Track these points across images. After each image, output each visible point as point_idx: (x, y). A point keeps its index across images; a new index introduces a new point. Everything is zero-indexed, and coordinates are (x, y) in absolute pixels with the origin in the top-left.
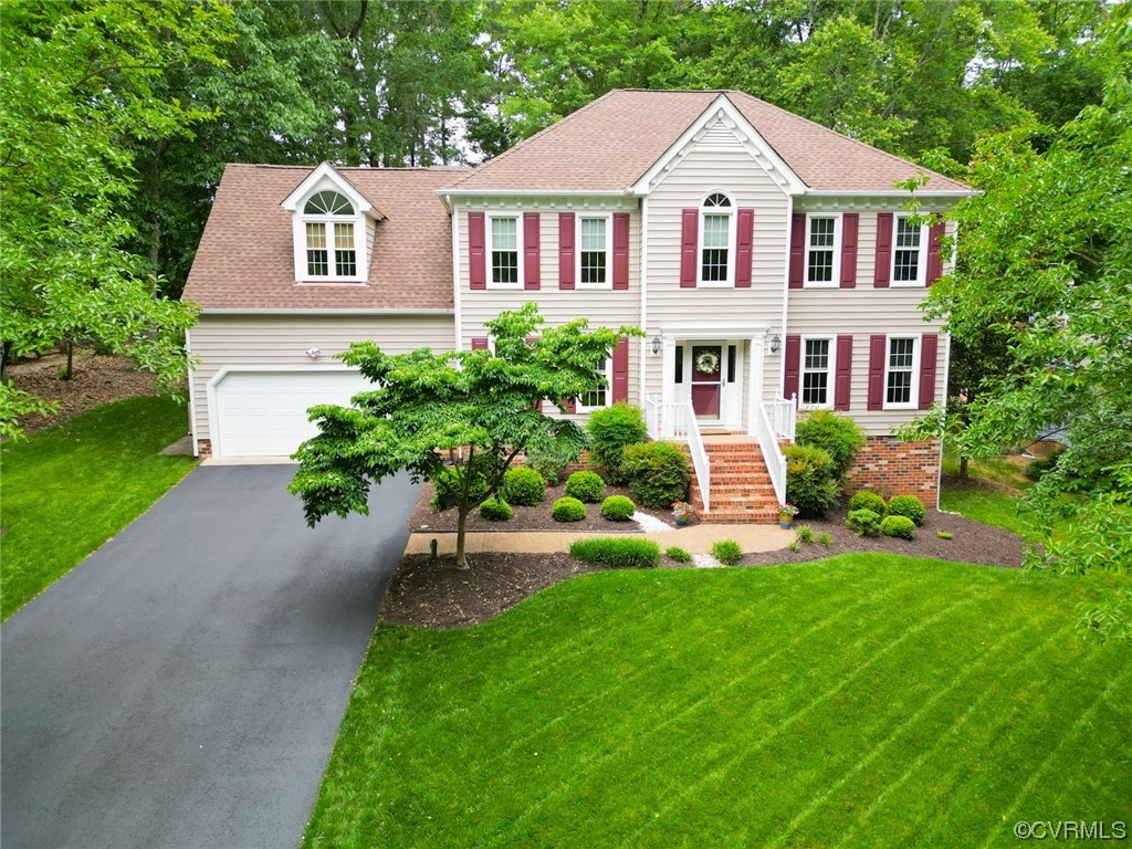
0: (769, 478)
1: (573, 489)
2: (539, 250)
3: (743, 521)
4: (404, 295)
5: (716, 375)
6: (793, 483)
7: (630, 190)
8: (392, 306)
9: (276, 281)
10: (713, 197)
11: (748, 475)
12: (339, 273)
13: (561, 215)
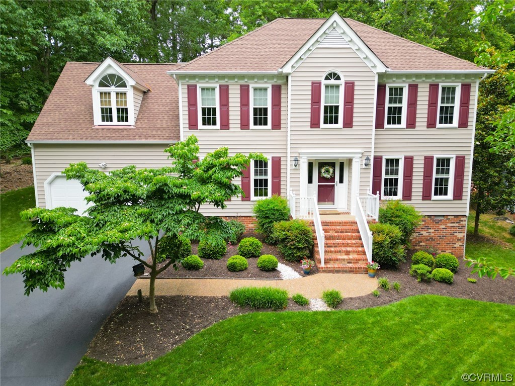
0: (362, 244)
1: (242, 249)
2: (229, 107)
3: (346, 272)
4: (154, 133)
5: (332, 179)
6: (377, 248)
7: (280, 70)
8: (147, 139)
9: (83, 125)
10: (330, 74)
11: (349, 241)
12: (119, 121)
13: (241, 86)
